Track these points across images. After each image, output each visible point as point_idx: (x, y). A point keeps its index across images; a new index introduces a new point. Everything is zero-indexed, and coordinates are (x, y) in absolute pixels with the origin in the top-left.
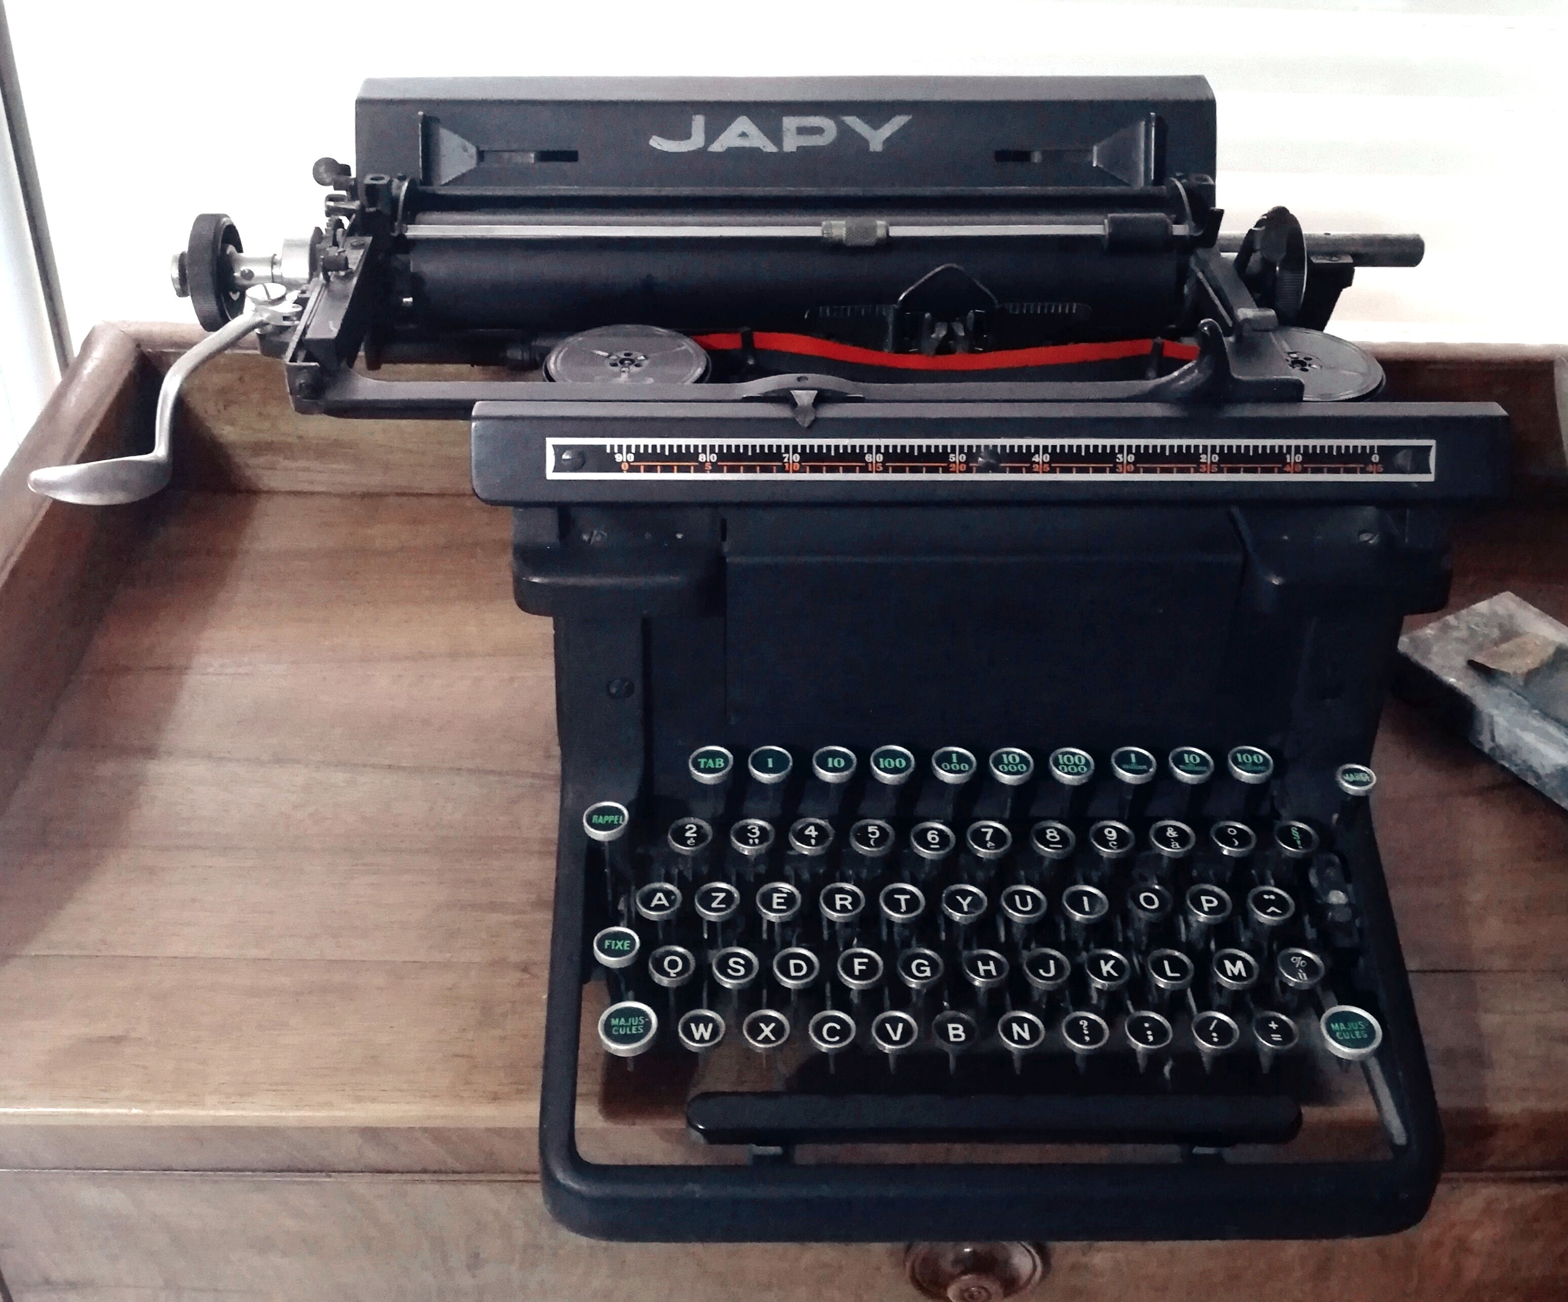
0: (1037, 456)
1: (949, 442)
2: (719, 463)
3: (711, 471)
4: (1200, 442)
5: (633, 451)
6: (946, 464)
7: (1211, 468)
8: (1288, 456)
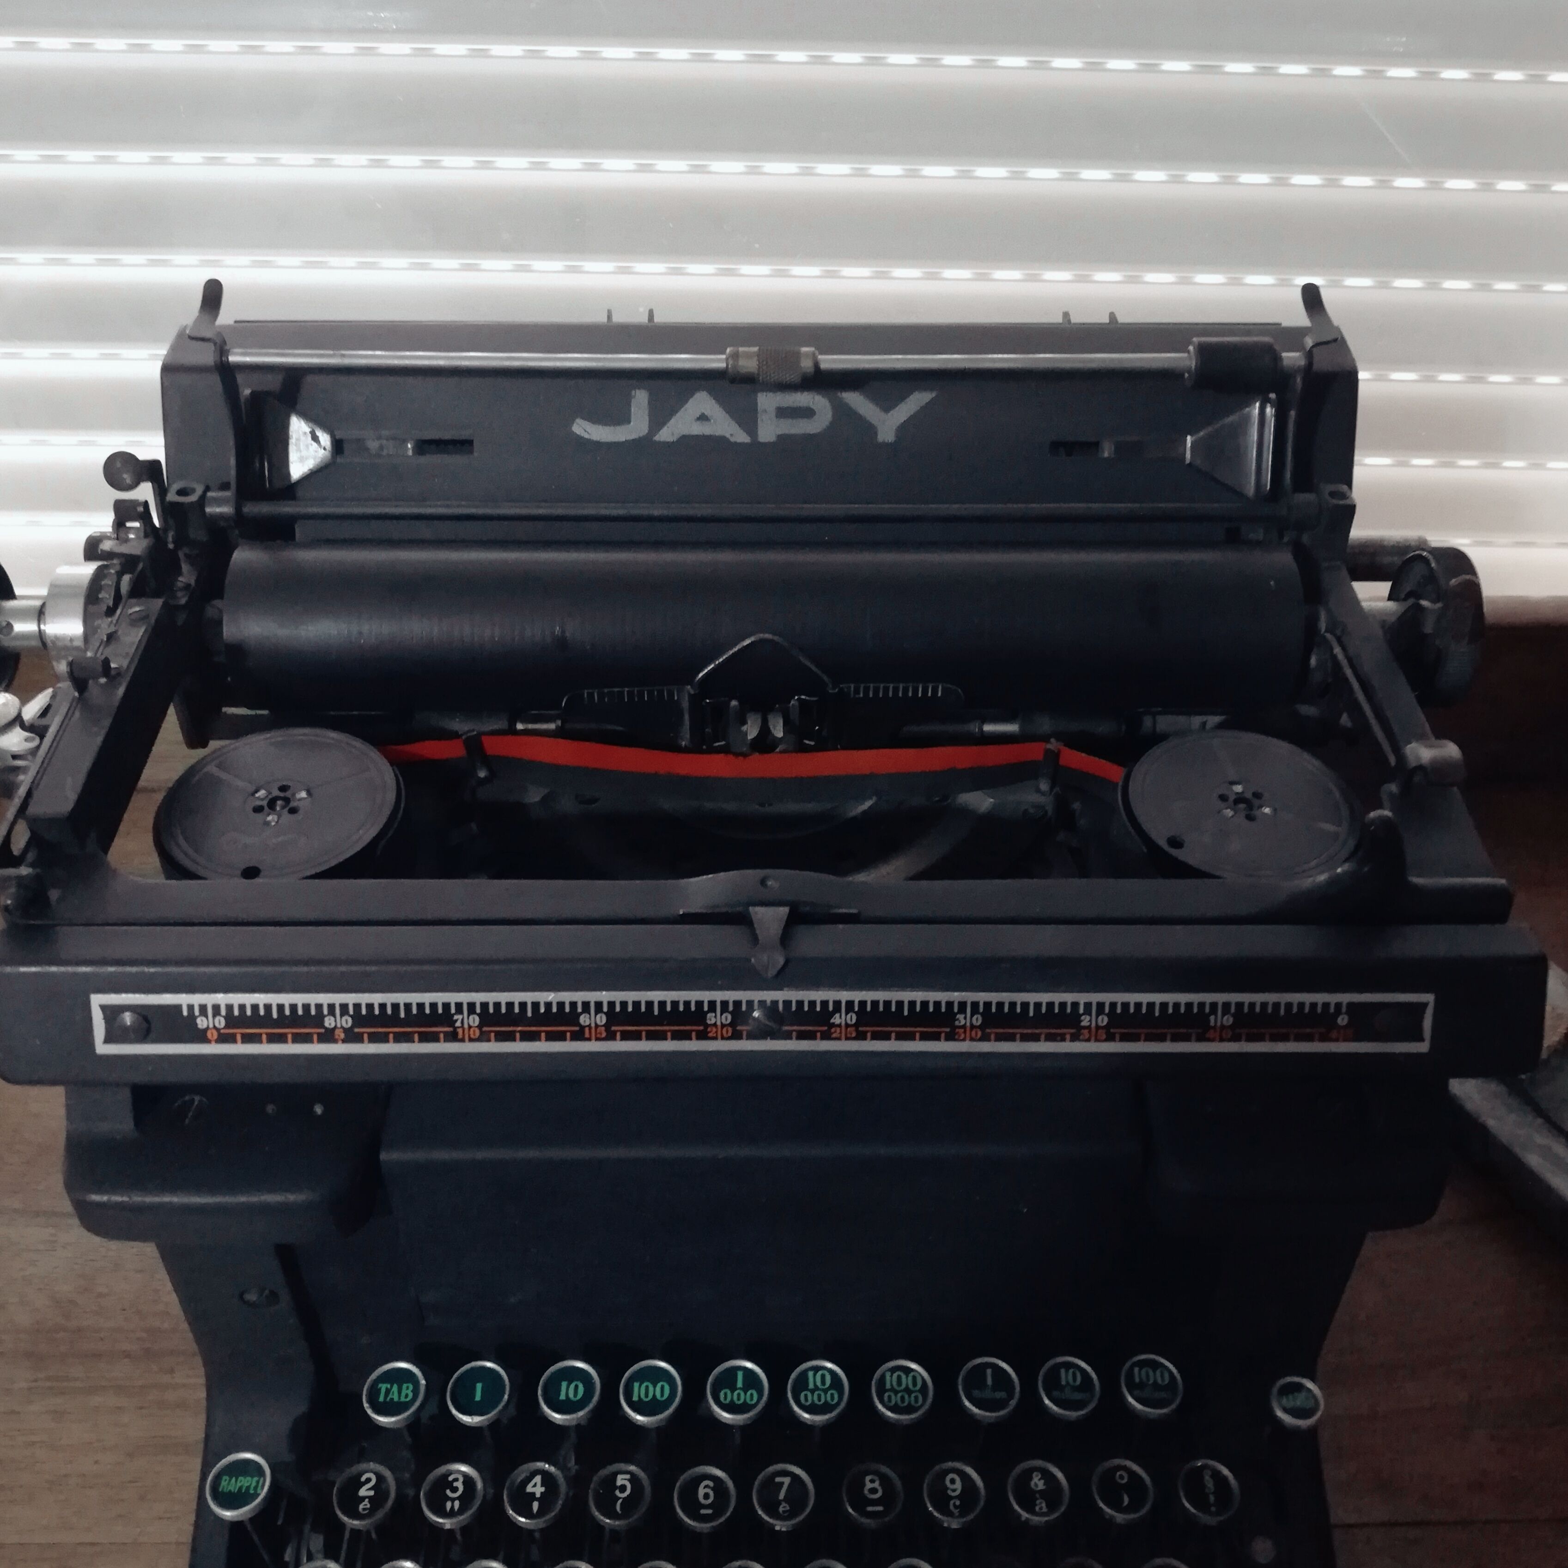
0: (837, 1015)
1: (706, 996)
2: (356, 1030)
3: (344, 1041)
4: (1082, 998)
5: (223, 1012)
6: (701, 1028)
7: (1096, 1034)
8: (1212, 1018)
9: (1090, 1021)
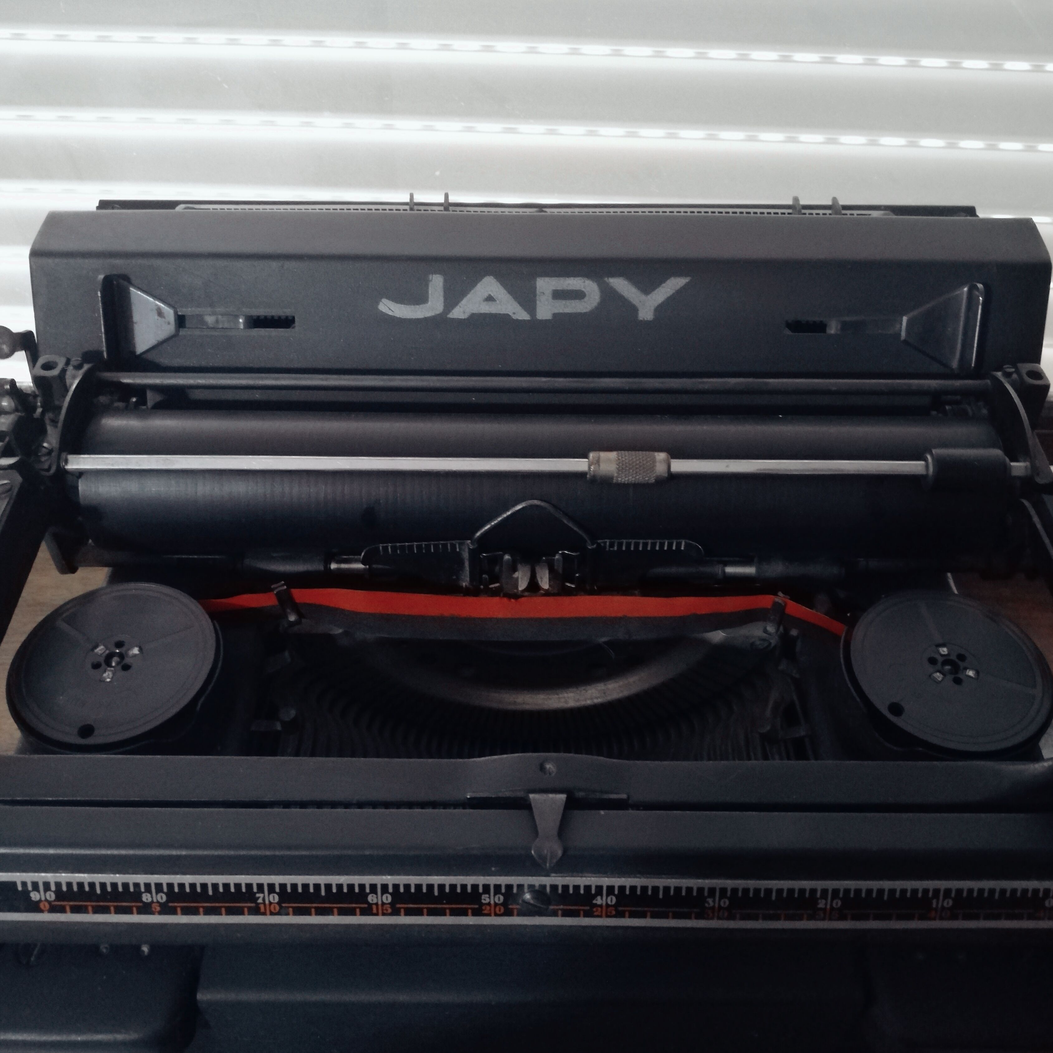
0: (599, 898)
1: (481, 880)
2: (170, 904)
3: (160, 913)
4: (819, 885)
5: (53, 888)
6: (476, 906)
7: (830, 915)
8: (934, 902)
9: (826, 904)
